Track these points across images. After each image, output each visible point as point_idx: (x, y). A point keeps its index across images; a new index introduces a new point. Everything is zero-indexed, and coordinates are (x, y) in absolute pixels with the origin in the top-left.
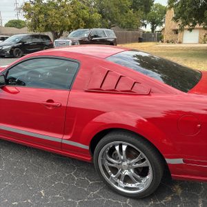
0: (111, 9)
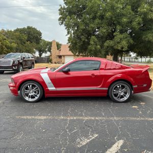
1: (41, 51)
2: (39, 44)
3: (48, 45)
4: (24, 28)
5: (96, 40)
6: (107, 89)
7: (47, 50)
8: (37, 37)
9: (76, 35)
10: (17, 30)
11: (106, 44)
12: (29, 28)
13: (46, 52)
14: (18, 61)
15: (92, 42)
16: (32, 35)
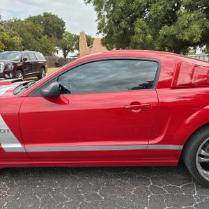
0: (25, 34)
1: (66, 50)
2: (61, 38)
3: (75, 40)
4: (39, 16)
5: (145, 25)
6: (180, 147)
7: (74, 47)
8: (59, 29)
9: (111, 18)
10: (30, 19)
11: (162, 32)
12: (46, 15)
13: (73, 50)
14: (14, 64)
15: (138, 30)
16: (51, 26)
